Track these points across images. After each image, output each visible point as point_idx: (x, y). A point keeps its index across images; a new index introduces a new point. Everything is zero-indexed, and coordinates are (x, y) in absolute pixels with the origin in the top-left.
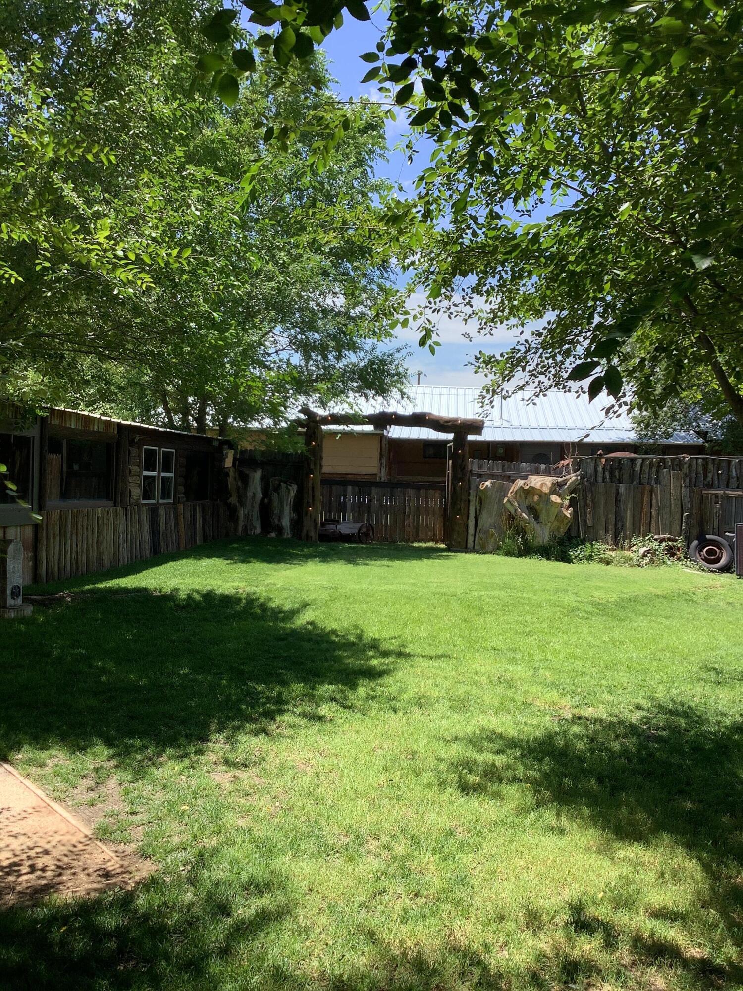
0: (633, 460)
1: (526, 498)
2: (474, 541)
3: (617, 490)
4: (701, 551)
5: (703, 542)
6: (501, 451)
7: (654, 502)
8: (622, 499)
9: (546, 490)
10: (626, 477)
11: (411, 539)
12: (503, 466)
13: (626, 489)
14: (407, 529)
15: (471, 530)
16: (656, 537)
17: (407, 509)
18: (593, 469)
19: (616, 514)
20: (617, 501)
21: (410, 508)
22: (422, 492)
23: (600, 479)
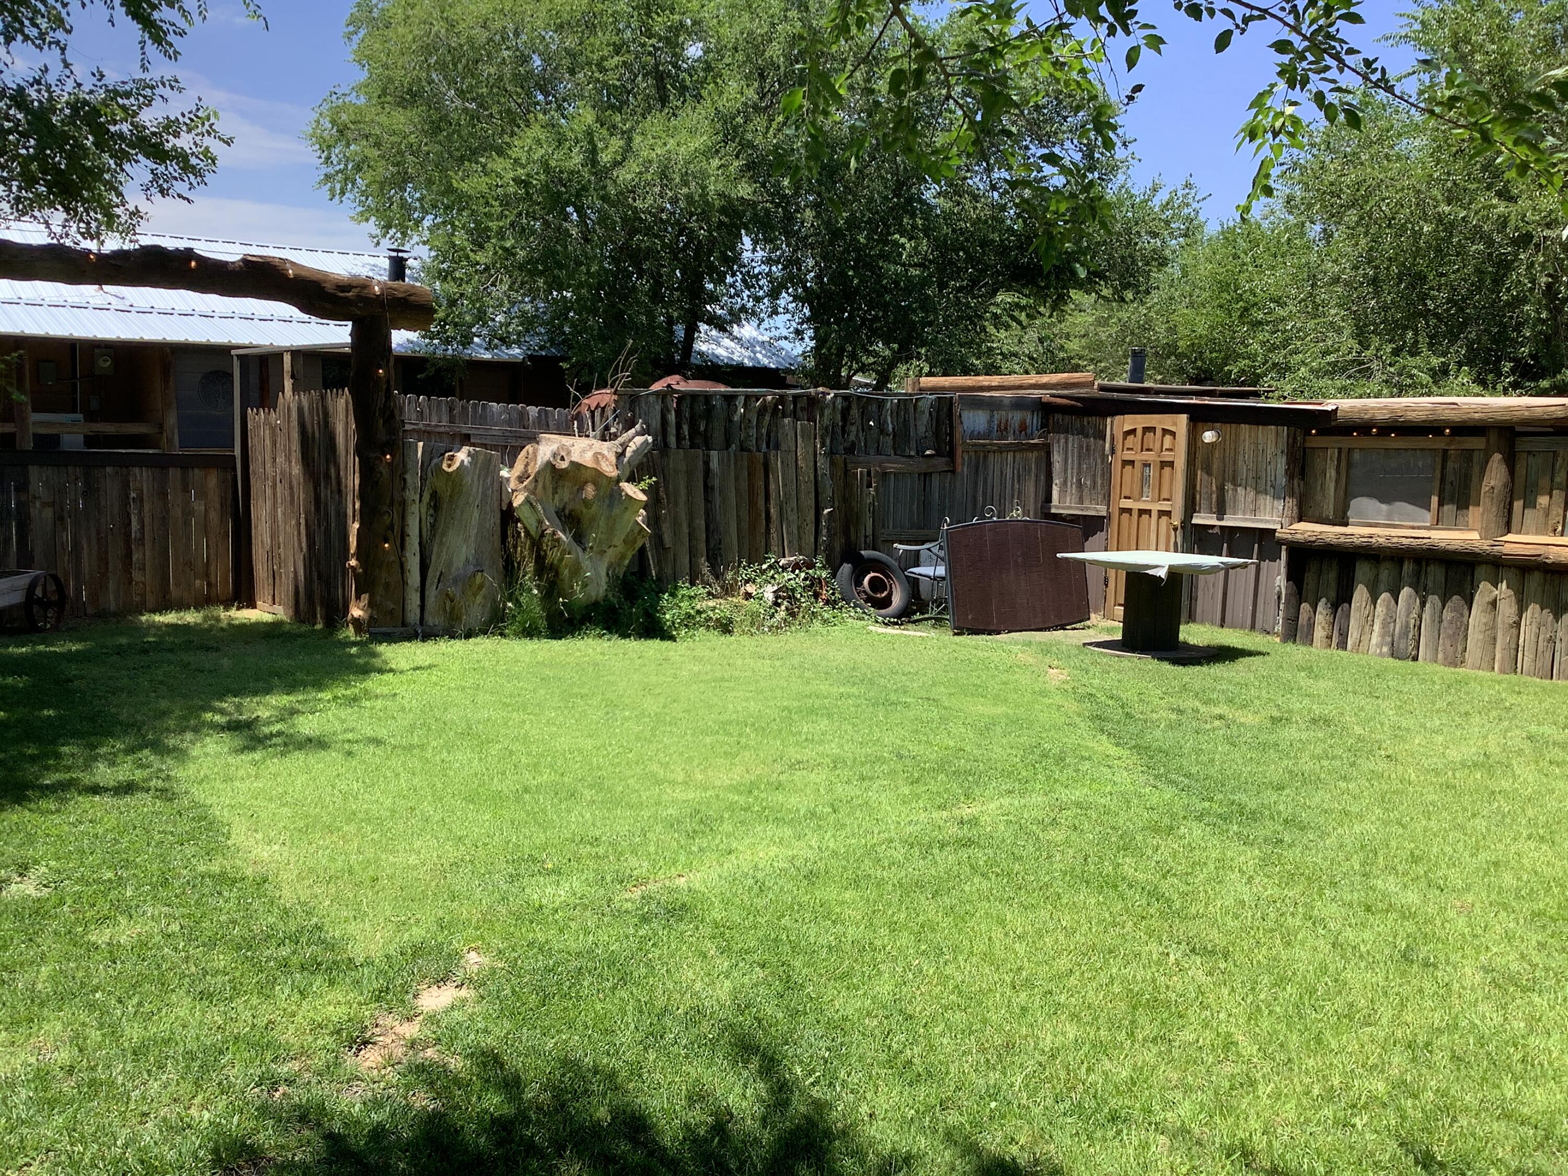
0: (729, 399)
1: (555, 491)
2: (422, 607)
3: (707, 463)
4: (859, 583)
5: (861, 567)
6: (105, 364)
7: (772, 486)
8: (716, 482)
9: (609, 469)
10: (718, 436)
11: (151, 600)
12: (451, 410)
13: (721, 462)
14: (137, 576)
15: (414, 578)
16: (783, 562)
17: (135, 525)
18: (659, 417)
19: (708, 513)
20: (708, 489)
21: (141, 522)
22: (174, 473)
23: (672, 440)
